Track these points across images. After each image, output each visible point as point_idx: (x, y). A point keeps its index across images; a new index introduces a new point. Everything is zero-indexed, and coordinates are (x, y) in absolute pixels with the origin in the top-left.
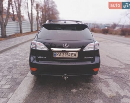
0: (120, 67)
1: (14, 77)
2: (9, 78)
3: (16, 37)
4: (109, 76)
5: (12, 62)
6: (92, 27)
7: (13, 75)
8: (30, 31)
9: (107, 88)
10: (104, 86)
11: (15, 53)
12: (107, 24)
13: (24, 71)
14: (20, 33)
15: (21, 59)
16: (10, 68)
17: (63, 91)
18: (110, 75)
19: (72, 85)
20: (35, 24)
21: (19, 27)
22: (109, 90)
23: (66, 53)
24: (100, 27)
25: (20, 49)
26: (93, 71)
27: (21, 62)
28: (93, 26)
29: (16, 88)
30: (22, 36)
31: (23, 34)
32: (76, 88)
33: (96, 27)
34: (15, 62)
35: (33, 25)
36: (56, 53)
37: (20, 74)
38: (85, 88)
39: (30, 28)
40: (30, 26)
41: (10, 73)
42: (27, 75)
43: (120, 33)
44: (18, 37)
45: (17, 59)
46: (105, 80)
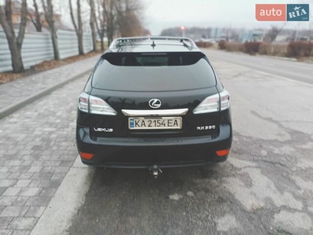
0: (280, 139)
1: (45, 168)
2: (34, 173)
3: (45, 70)
4: (254, 161)
5: (40, 133)
6: (222, 37)
7: (45, 165)
8: (77, 53)
9: (246, 189)
10: (241, 186)
11: (46, 110)
12: (256, 30)
13: (68, 154)
14: (56, 60)
15: (59, 126)
16: (36, 148)
17: (151, 199)
18: (256, 158)
19: (171, 183)
20: (87, 36)
21: (51, 45)
22: (252, 193)
23: (156, 120)
24: (240, 37)
25: (57, 101)
26: (216, 155)
27: (60, 133)
28: (225, 35)
29: (52, 194)
30: (59, 66)
31: (62, 62)
32: (178, 192)
33: (232, 38)
34: (47, 133)
35: (84, 38)
36: (133, 120)
37: (58, 161)
38: (198, 190)
39: (77, 45)
40: (77, 41)
41: (37, 160)
42: (75, 165)
43: (286, 51)
44: (50, 69)
45: (51, 125)
46: (243, 171)
